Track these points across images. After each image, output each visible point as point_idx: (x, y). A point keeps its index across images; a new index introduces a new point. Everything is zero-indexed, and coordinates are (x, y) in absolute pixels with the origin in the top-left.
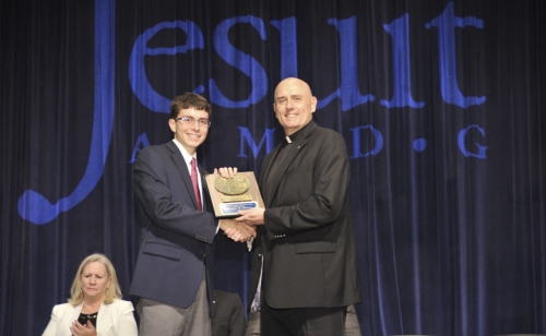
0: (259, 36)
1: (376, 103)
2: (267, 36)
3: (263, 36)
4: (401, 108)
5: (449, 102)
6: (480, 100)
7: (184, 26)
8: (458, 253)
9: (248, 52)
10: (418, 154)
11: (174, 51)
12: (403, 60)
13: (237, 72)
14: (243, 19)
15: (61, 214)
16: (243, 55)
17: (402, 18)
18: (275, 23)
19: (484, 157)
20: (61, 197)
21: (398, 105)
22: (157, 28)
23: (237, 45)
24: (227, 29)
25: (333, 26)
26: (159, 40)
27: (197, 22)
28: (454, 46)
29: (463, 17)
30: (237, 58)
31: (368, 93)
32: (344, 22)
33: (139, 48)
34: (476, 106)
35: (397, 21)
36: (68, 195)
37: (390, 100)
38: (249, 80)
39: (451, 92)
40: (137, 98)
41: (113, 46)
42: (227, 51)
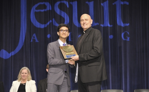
0: (67, 6)
1: (99, 25)
2: (69, 6)
3: (68, 6)
4: (106, 27)
5: (119, 25)
6: (128, 25)
7: (46, 4)
8: (122, 67)
9: (64, 11)
10: (111, 39)
11: (43, 11)
12: (106, 14)
13: (61, 16)
14: (62, 2)
15: (12, 56)
16: (62, 12)
17: (106, 2)
18: (71, 3)
19: (129, 40)
20: (12, 51)
21: (105, 26)
22: (38, 4)
23: (61, 9)
24: (58, 4)
25: (87, 4)
26: (39, 8)
27: (49, 3)
28: (121, 10)
29: (123, 2)
30: (61, 13)
31: (97, 22)
32: (90, 3)
33: (33, 10)
34: (127, 26)
35: (105, 2)
36: (13, 51)
37: (103, 24)
38: (64, 19)
39: (120, 22)
40: (33, 24)
41: (26, 9)
42: (58, 11)
